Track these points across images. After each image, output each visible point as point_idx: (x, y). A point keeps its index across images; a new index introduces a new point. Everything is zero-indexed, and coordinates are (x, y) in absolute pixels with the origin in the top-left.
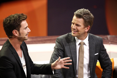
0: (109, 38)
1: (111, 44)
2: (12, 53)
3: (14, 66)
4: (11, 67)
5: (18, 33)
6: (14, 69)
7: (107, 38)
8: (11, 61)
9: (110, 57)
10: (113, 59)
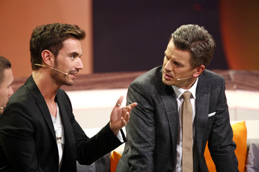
0: (232, 77)
1: (238, 89)
2: (37, 103)
3: (35, 128)
4: (27, 129)
5: (52, 59)
6: (34, 135)
7: (229, 76)
8: (31, 116)
9: (236, 119)
10: (245, 122)
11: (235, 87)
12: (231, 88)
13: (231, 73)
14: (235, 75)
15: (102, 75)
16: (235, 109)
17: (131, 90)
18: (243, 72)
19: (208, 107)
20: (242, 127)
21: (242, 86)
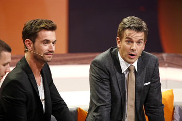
0: (165, 58)
1: (169, 66)
2: (29, 79)
7: (162, 57)
9: (166, 88)
10: (172, 90)
11: (166, 65)
12: (163, 66)
13: (164, 55)
14: (166, 57)
15: (74, 54)
16: (166, 81)
17: (93, 65)
18: (172, 54)
19: (144, 78)
20: (170, 94)
21: (172, 64)
